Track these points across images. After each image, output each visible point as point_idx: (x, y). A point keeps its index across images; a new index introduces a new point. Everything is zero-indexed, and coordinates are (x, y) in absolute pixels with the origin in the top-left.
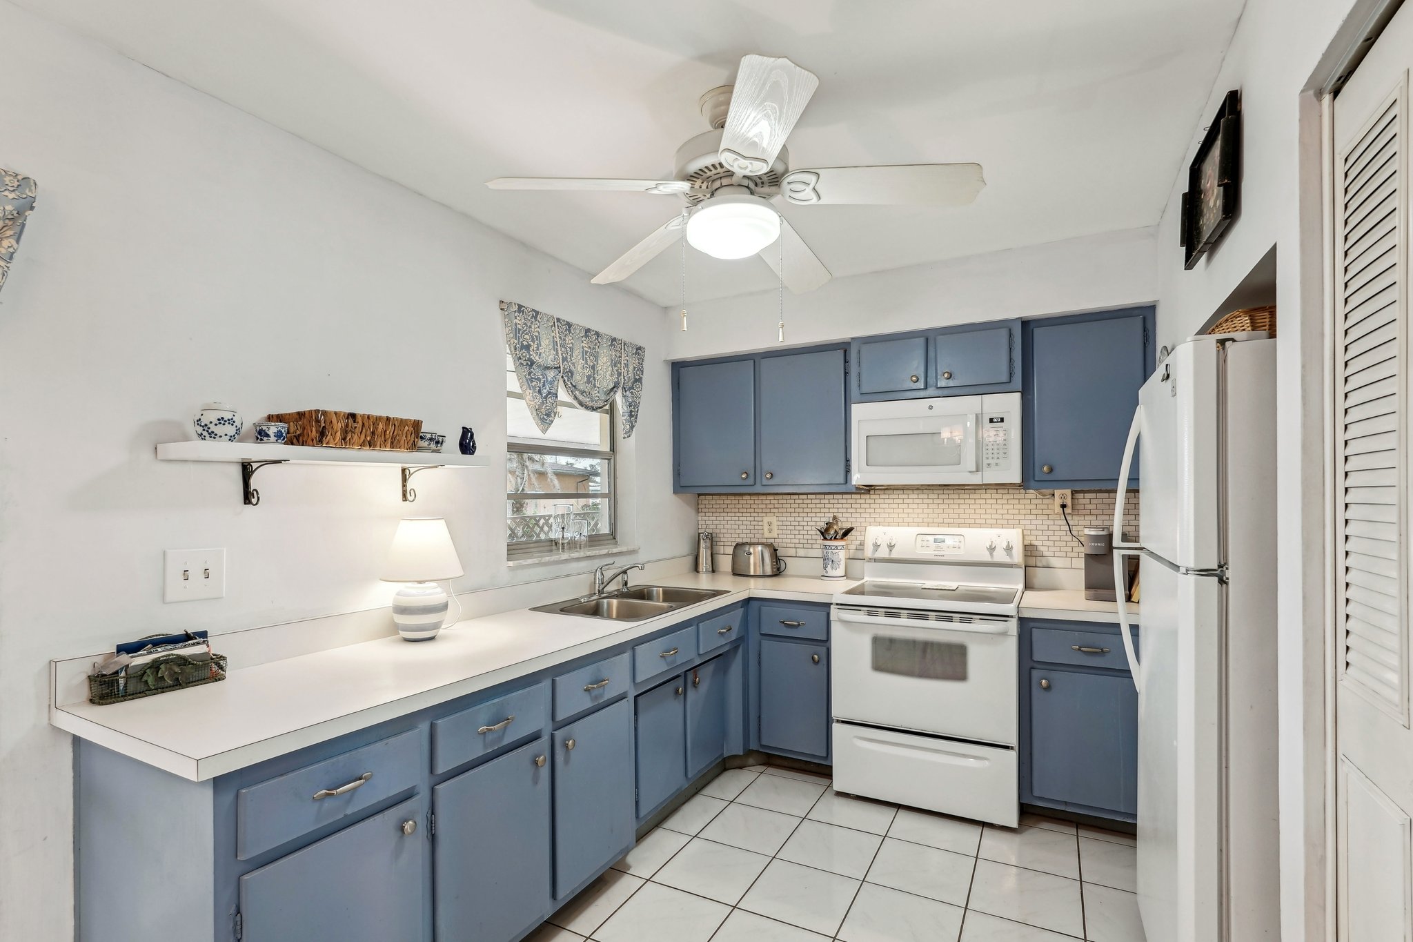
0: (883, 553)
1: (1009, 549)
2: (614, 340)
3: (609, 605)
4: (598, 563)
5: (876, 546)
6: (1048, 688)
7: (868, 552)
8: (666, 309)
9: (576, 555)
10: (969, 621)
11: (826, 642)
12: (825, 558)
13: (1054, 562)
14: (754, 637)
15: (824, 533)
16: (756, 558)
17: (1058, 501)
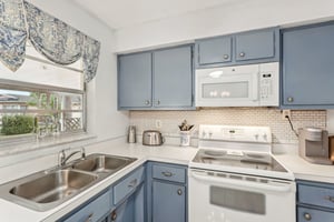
0: (207, 136)
1: (265, 136)
2: (78, 32)
3: (63, 174)
4: (61, 148)
5: (204, 134)
6: (310, 219)
7: (201, 136)
8: (114, 31)
9: (52, 143)
10: (266, 182)
11: (185, 185)
12: (182, 138)
13: (281, 141)
14: (149, 179)
15: (181, 128)
16: (153, 138)
17: (284, 115)
